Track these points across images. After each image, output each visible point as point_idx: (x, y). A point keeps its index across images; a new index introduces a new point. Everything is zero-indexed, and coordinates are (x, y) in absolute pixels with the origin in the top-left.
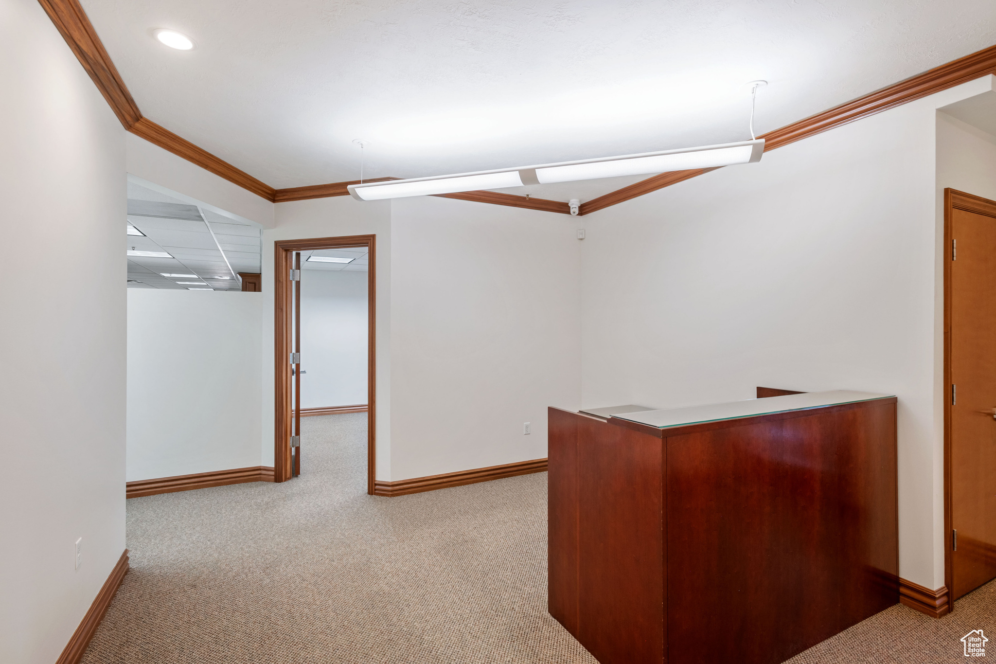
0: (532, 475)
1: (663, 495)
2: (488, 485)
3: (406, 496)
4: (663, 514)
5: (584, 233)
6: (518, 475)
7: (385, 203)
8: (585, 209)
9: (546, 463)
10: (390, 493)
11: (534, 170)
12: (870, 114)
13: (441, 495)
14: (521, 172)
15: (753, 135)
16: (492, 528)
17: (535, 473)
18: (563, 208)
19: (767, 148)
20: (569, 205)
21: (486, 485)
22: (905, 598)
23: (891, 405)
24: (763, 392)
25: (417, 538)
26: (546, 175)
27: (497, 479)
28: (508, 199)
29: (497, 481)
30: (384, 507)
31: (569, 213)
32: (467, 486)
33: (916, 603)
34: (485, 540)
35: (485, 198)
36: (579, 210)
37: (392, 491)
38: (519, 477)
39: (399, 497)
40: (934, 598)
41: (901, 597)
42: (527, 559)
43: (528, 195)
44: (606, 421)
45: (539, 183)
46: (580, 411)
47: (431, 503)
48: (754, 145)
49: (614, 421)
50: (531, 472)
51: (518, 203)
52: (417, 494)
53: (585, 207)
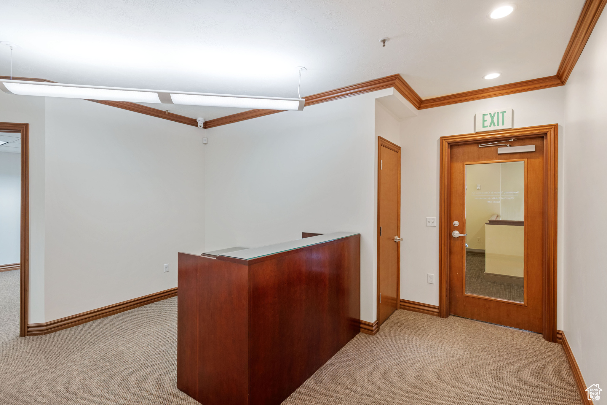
0: (170, 299)
1: (249, 298)
2: (135, 311)
3: (60, 332)
4: (249, 310)
5: (207, 140)
6: (160, 300)
7: (41, 99)
8: (207, 125)
9: (177, 291)
10: (44, 332)
11: (169, 94)
12: (351, 96)
13: (93, 325)
14: (159, 93)
15: (299, 96)
16: (137, 341)
17: (172, 297)
18: (193, 122)
19: (306, 104)
20: (197, 121)
21: (134, 311)
22: (364, 330)
23: (358, 238)
24: (305, 235)
25: (70, 362)
26: (178, 99)
27: (142, 306)
28: (152, 111)
29: (143, 307)
30: (38, 344)
31: (197, 126)
32: (117, 315)
33: (366, 330)
34: (131, 351)
35: (134, 108)
36: (204, 125)
37: (45, 330)
38: (161, 302)
39: (53, 334)
40: (372, 326)
41: (361, 329)
42: (164, 357)
43: (167, 111)
44: (215, 259)
45: (174, 104)
46: (203, 253)
47: (84, 333)
48: (300, 101)
49: (220, 258)
50: (170, 297)
51: (160, 115)
52: (71, 328)
53: (208, 124)
